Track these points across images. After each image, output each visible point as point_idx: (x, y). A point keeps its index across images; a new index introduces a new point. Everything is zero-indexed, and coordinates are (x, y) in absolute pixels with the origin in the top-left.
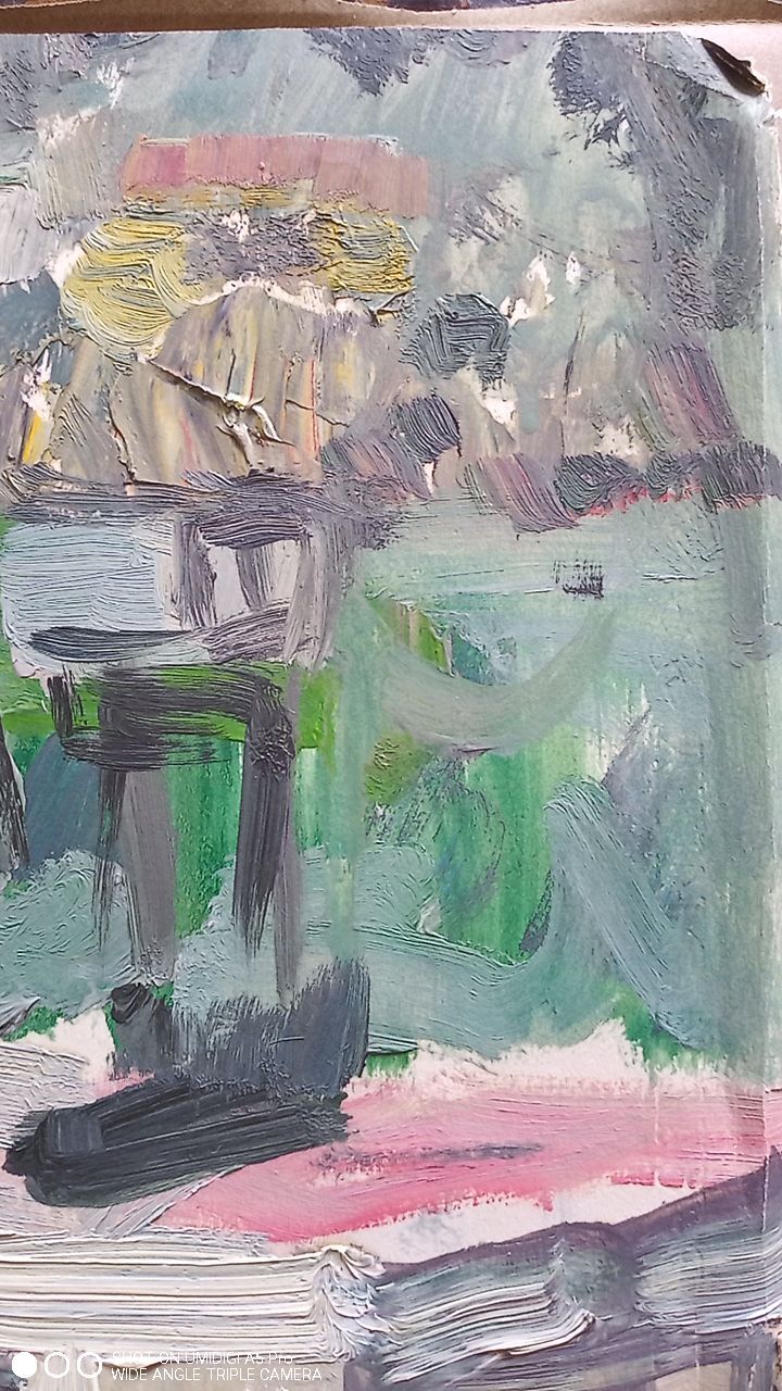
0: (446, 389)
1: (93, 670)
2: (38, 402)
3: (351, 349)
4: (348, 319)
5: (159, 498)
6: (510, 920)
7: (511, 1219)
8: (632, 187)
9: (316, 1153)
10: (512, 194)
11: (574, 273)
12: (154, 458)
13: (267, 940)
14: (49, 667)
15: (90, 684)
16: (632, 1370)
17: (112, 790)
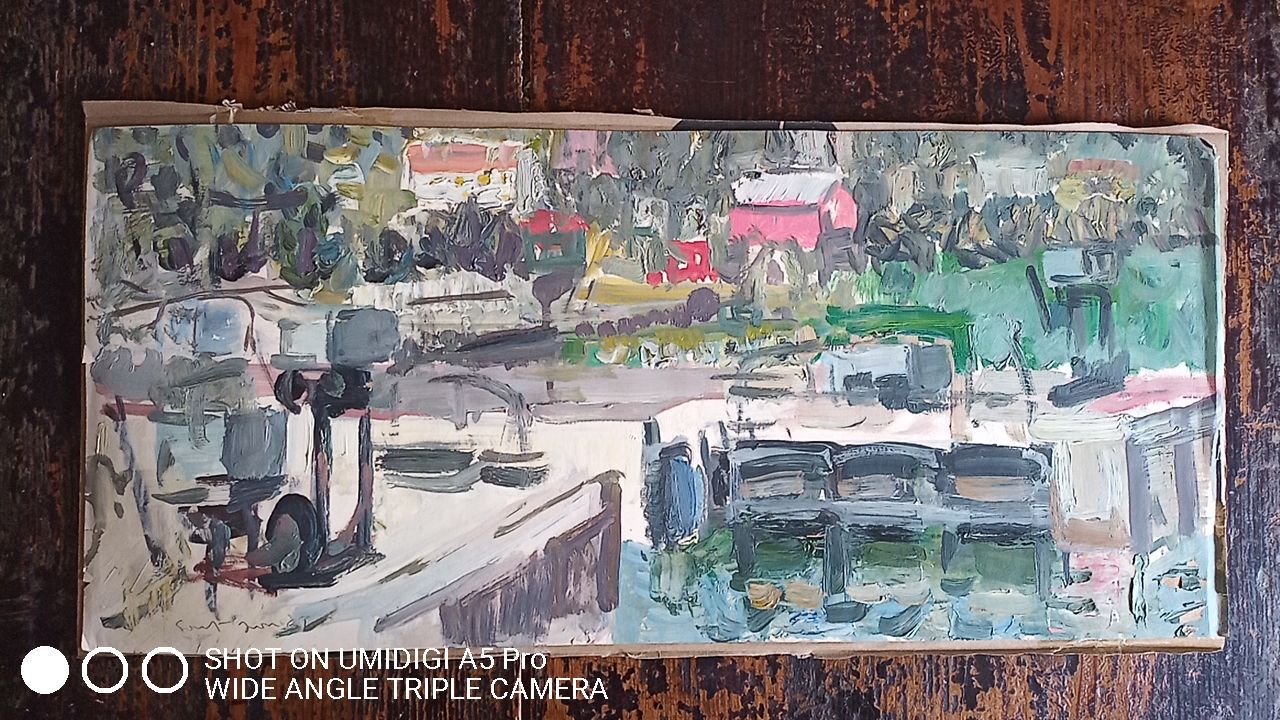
0: (1144, 220)
1: (1065, 285)
2: (1050, 222)
3: (1122, 210)
4: (1121, 202)
5: (1077, 245)
6: (1160, 341)
7: (1162, 406)
8: (1185, 173)
9: (1119, 393)
10: (1158, 174)
11: (1172, 193)
12: (1078, 238)
13: (1106, 346)
14: (1053, 285)
15: (1064, 288)
16: (1188, 439)
17: (1071, 313)
